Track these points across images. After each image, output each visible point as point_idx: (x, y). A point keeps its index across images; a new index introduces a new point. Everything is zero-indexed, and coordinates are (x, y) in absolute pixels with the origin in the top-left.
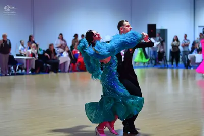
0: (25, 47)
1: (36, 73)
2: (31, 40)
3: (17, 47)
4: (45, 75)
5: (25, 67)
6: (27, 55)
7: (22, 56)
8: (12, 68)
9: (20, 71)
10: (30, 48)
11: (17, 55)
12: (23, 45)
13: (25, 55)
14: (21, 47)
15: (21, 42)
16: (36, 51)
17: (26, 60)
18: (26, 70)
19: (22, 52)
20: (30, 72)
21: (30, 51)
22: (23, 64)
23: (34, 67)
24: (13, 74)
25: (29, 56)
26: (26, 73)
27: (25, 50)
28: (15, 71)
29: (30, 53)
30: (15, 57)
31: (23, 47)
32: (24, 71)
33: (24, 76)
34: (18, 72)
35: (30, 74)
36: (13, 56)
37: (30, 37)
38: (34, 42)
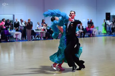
0: (40, 26)
1: (46, 40)
2: (43, 22)
3: (36, 26)
4: (50, 40)
5: (40, 36)
6: (41, 30)
7: (39, 30)
8: (33, 37)
9: (37, 38)
10: (42, 26)
11: (36, 30)
12: (39, 25)
13: (40, 30)
14: (38, 26)
15: (38, 23)
16: (46, 28)
17: (41, 32)
18: (40, 37)
19: (39, 28)
20: (43, 39)
21: (43, 28)
22: (39, 35)
23: (45, 36)
24: (34, 40)
25: (42, 30)
26: (41, 40)
27: (40, 27)
28: (35, 38)
29: (43, 29)
30: (35, 31)
31: (39, 26)
32: (39, 38)
33: (40, 41)
34: (36, 39)
35: (43, 40)
36: (34, 31)
37: (43, 20)
38: (45, 23)
